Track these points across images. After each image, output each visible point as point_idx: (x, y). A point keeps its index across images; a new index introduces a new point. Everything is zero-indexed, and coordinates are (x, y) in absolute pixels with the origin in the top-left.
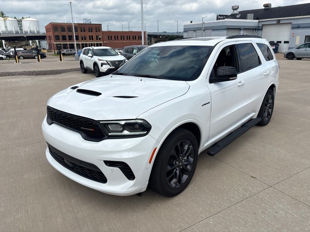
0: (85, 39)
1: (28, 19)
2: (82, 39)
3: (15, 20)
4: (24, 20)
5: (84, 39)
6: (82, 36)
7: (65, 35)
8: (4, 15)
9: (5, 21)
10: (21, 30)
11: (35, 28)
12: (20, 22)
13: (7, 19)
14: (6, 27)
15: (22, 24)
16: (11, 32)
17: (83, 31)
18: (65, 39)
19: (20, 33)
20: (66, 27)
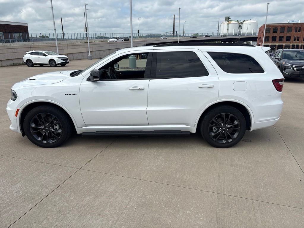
0: (298, 40)
1: (249, 21)
2: (295, 40)
3: (237, 23)
4: (245, 22)
5: (296, 40)
6: (295, 37)
7: (276, 36)
8: (230, 19)
9: (228, 24)
10: (240, 32)
11: (253, 30)
12: (240, 25)
13: (231, 23)
14: (228, 30)
15: (242, 27)
16: (231, 35)
17: (298, 31)
18: (275, 40)
19: (238, 35)
20: (280, 27)
